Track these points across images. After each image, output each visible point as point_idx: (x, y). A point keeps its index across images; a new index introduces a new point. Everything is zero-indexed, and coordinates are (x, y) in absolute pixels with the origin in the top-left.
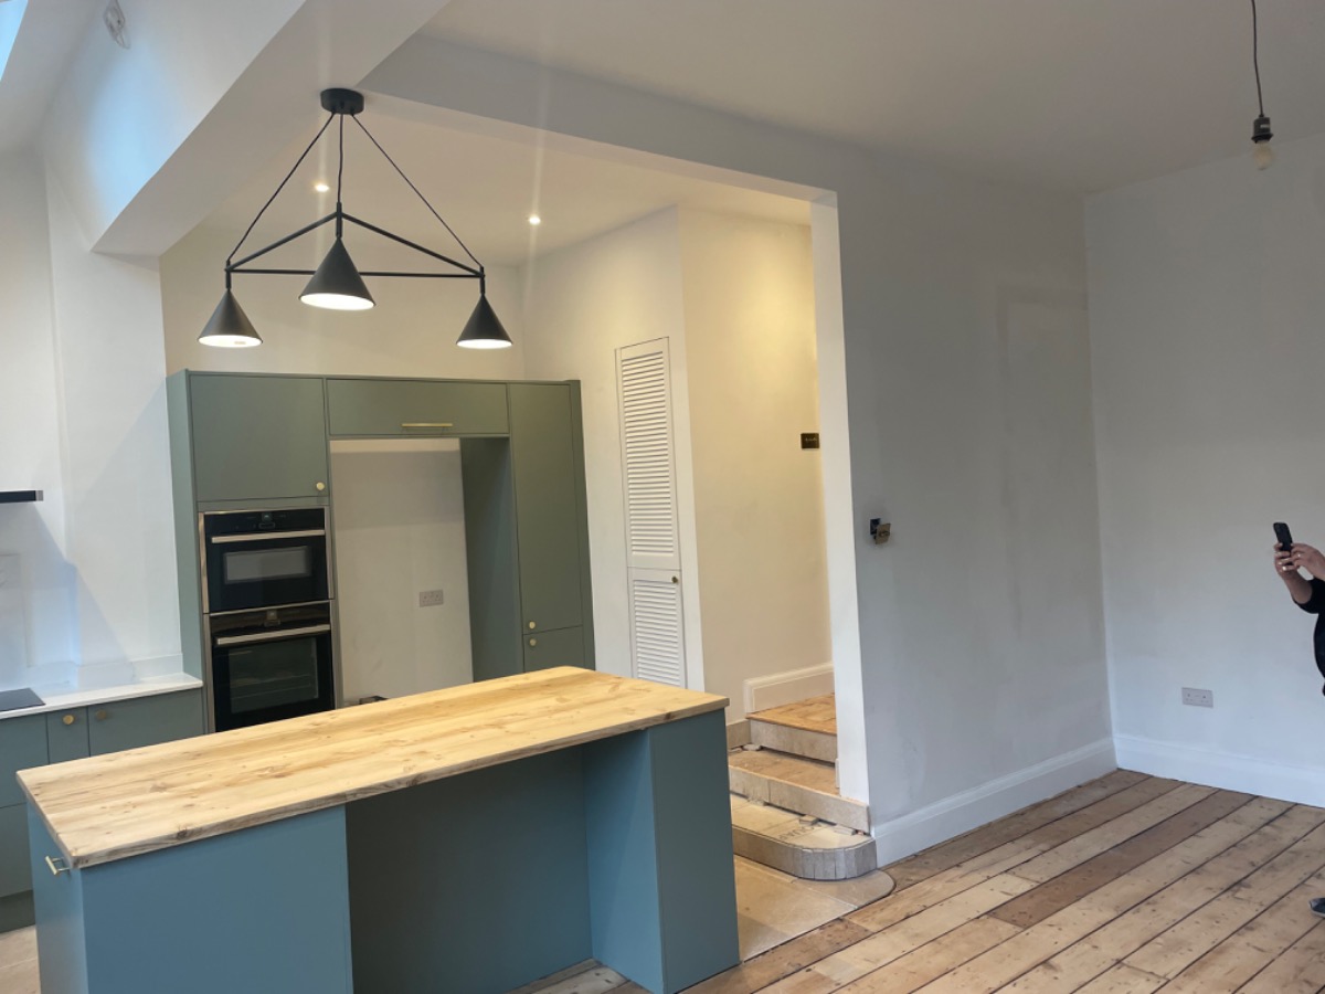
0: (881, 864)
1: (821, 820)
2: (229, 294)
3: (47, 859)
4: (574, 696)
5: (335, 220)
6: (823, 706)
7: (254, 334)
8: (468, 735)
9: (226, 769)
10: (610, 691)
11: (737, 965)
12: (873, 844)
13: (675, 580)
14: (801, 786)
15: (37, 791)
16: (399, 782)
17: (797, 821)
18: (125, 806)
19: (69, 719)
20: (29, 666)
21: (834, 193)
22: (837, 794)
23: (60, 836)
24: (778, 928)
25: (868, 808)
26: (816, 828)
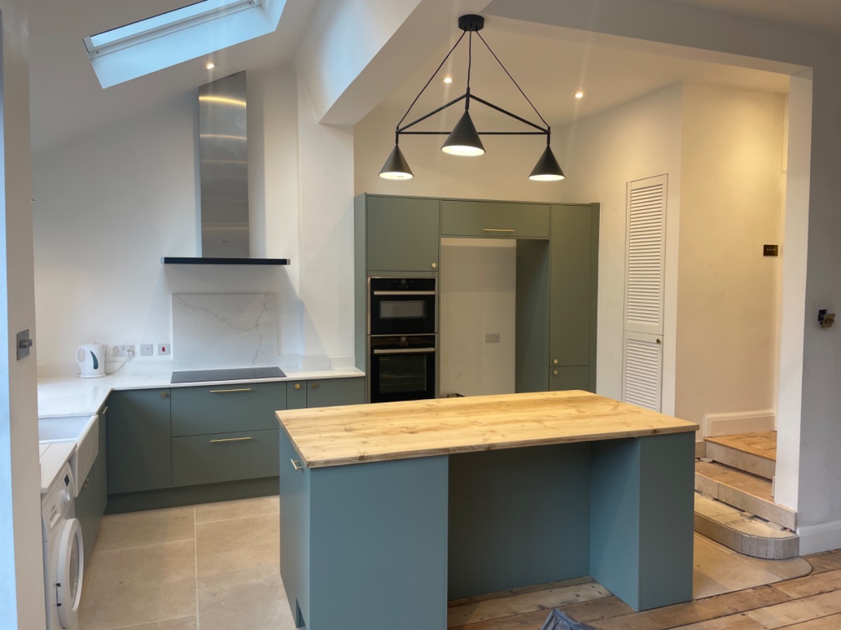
0: (802, 553)
1: (756, 517)
2: (397, 148)
3: (292, 460)
4: (588, 409)
5: (465, 99)
6: (764, 439)
7: (409, 171)
8: (520, 424)
9: (382, 424)
10: (612, 410)
11: (690, 601)
12: (797, 539)
13: (658, 341)
14: (744, 492)
15: (286, 423)
16: (480, 446)
17: (739, 515)
18: (331, 437)
19: (298, 386)
20: (279, 355)
21: (812, 69)
22: (772, 500)
23: (300, 449)
24: (721, 583)
25: (796, 514)
26: (753, 521)
